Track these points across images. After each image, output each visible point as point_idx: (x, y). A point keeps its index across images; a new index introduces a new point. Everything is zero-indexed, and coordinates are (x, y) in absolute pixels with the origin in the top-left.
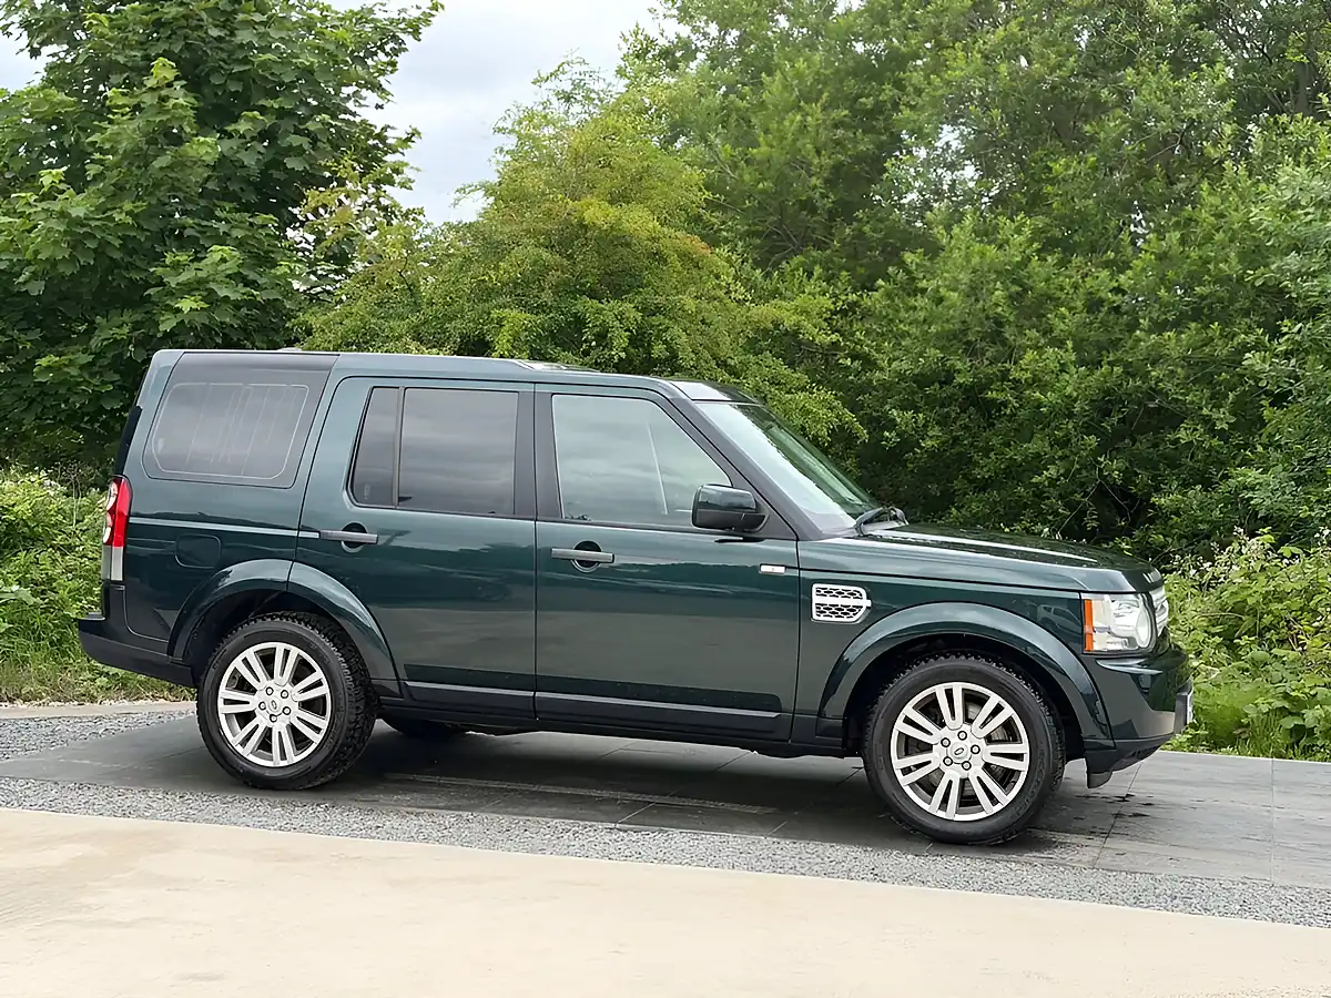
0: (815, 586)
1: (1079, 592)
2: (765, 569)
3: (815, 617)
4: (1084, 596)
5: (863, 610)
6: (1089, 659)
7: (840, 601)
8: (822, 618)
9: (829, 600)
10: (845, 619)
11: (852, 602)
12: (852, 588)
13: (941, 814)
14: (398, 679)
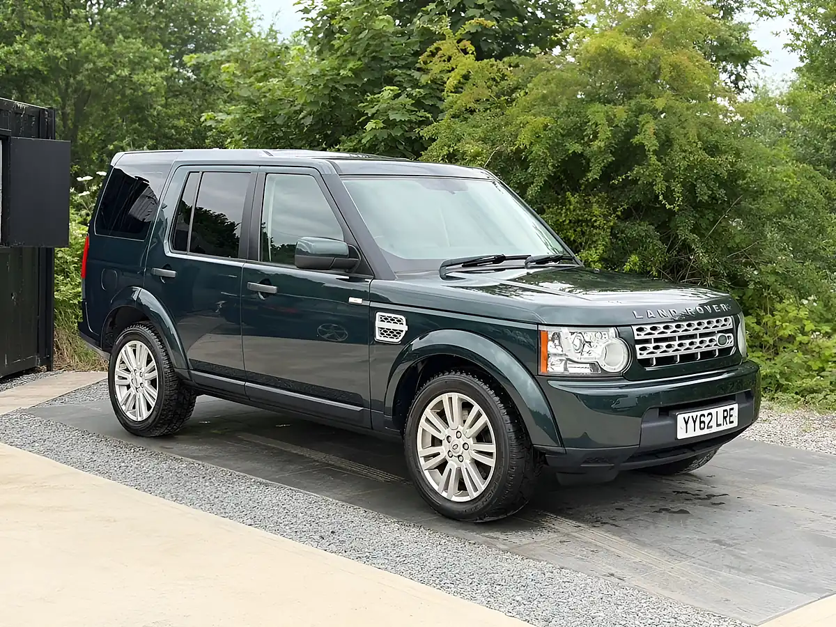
0: (378, 314)
1: (538, 324)
2: (352, 300)
3: (378, 337)
4: (541, 328)
5: (404, 332)
6: (541, 380)
7: (392, 326)
8: (382, 338)
9: (386, 325)
10: (395, 340)
11: (398, 327)
12: (399, 317)
13: (444, 494)
14: (188, 368)
